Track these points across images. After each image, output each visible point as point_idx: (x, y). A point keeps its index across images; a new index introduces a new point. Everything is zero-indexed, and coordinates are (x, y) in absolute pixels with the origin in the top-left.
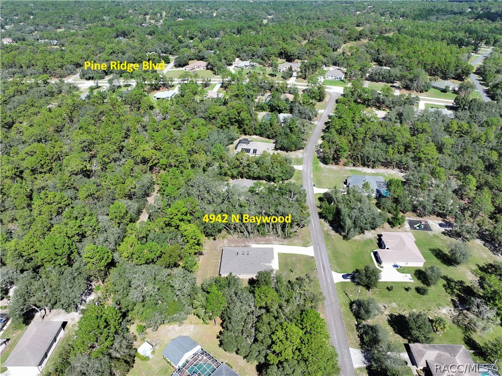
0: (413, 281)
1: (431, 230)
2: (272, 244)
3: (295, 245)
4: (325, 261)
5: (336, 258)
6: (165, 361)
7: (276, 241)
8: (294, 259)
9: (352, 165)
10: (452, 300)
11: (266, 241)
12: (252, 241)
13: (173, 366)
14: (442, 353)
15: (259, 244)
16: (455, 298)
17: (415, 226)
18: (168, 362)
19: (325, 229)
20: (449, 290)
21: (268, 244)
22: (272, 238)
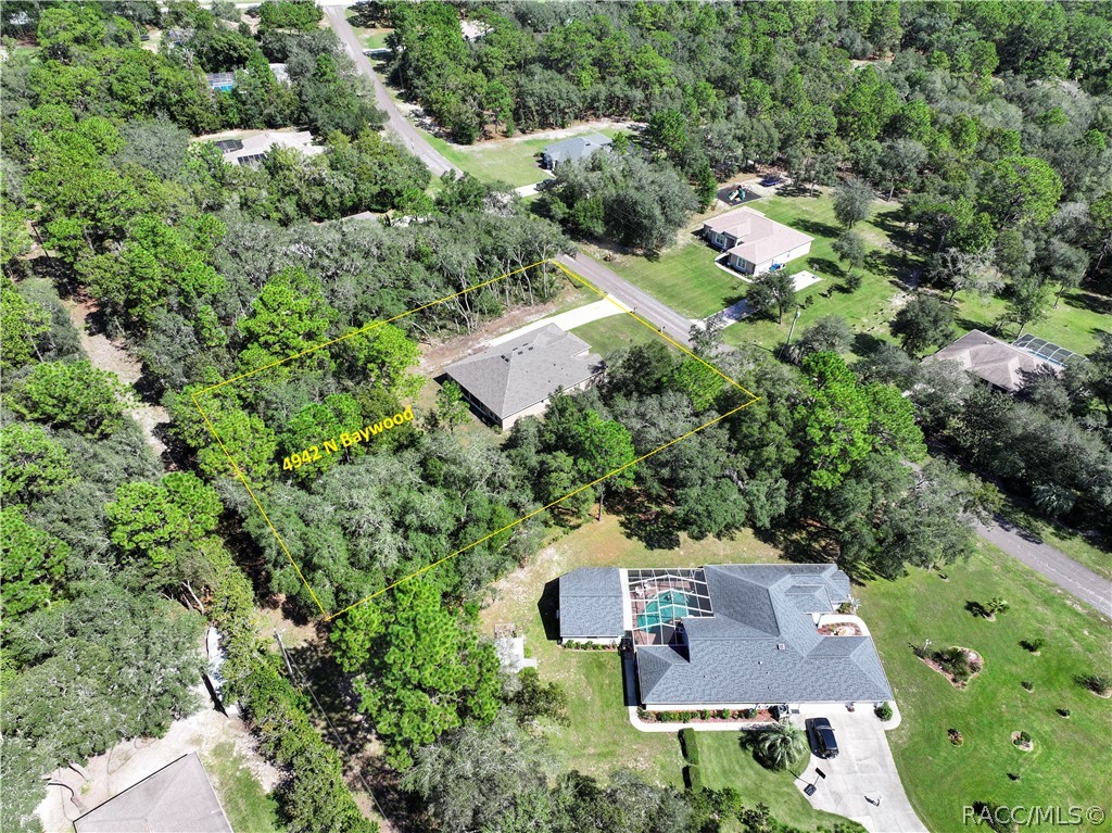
0: (819, 279)
1: (760, 197)
2: (528, 324)
3: (574, 308)
4: (659, 309)
5: (672, 297)
6: (574, 650)
7: (532, 314)
8: (603, 329)
9: (518, 132)
10: (891, 282)
11: (510, 323)
12: (481, 336)
13: (604, 647)
14: (974, 348)
15: (501, 335)
16: (891, 278)
17: (732, 198)
18: (585, 647)
19: (598, 256)
20: (875, 271)
21: (520, 327)
22: (517, 312)
